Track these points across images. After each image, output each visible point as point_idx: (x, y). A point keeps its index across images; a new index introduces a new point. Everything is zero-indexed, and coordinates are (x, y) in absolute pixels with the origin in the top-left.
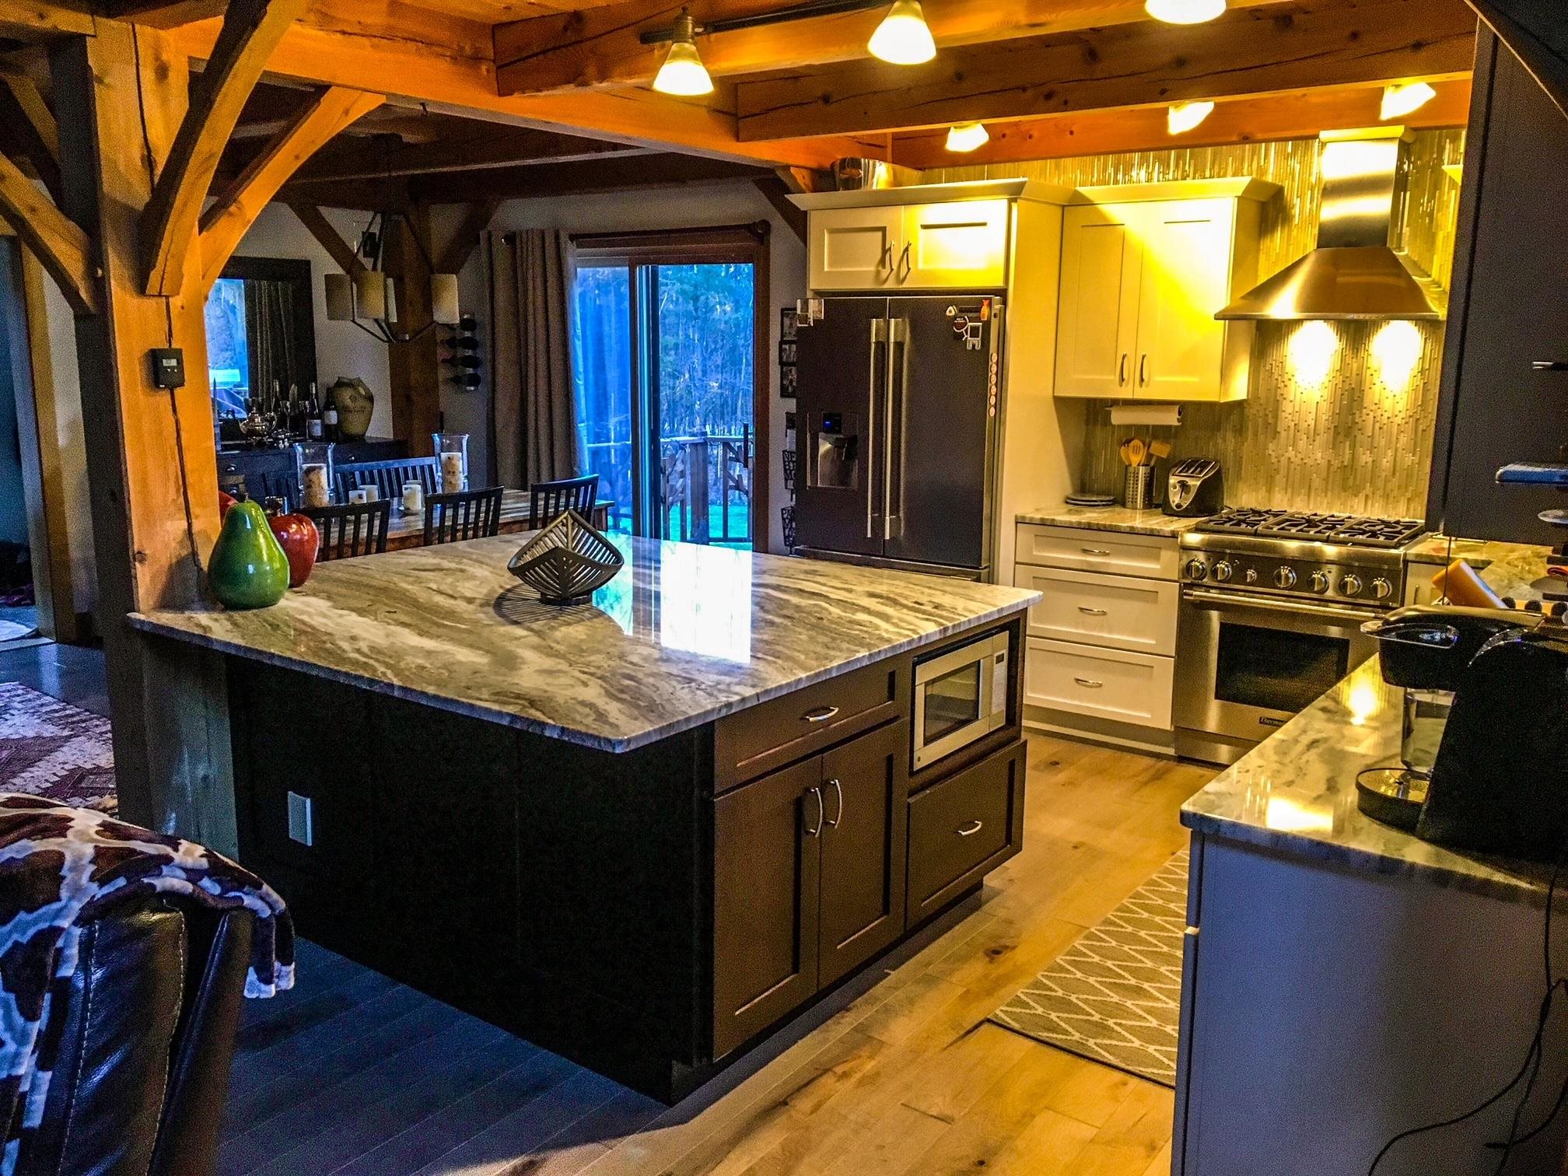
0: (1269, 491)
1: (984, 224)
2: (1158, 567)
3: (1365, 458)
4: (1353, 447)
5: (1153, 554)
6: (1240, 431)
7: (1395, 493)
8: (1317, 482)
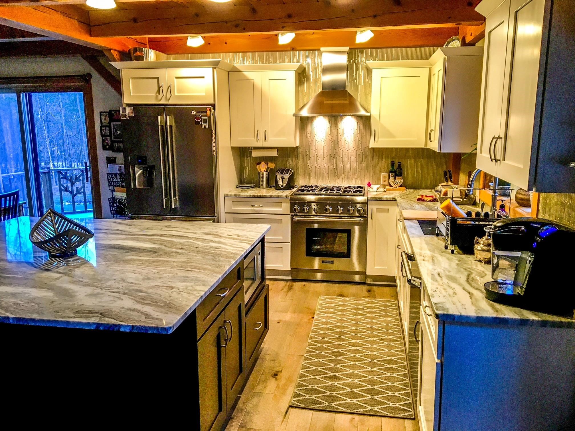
0: (309, 179)
1: (203, 77)
2: (281, 209)
3: (341, 165)
4: (336, 161)
5: (279, 205)
6: (297, 157)
7: (351, 177)
8: (325, 175)
